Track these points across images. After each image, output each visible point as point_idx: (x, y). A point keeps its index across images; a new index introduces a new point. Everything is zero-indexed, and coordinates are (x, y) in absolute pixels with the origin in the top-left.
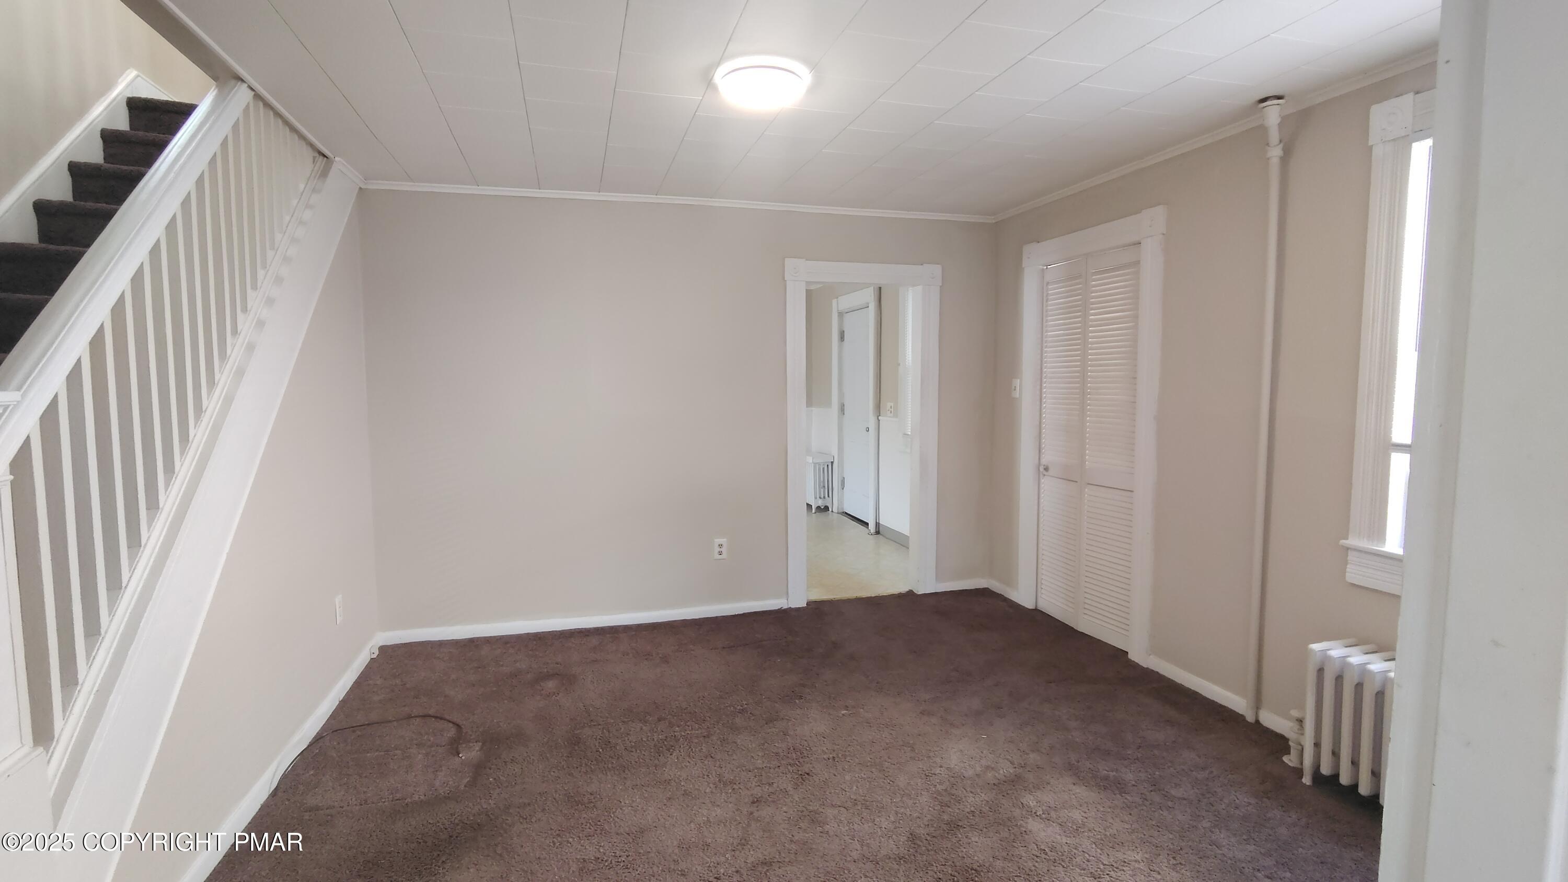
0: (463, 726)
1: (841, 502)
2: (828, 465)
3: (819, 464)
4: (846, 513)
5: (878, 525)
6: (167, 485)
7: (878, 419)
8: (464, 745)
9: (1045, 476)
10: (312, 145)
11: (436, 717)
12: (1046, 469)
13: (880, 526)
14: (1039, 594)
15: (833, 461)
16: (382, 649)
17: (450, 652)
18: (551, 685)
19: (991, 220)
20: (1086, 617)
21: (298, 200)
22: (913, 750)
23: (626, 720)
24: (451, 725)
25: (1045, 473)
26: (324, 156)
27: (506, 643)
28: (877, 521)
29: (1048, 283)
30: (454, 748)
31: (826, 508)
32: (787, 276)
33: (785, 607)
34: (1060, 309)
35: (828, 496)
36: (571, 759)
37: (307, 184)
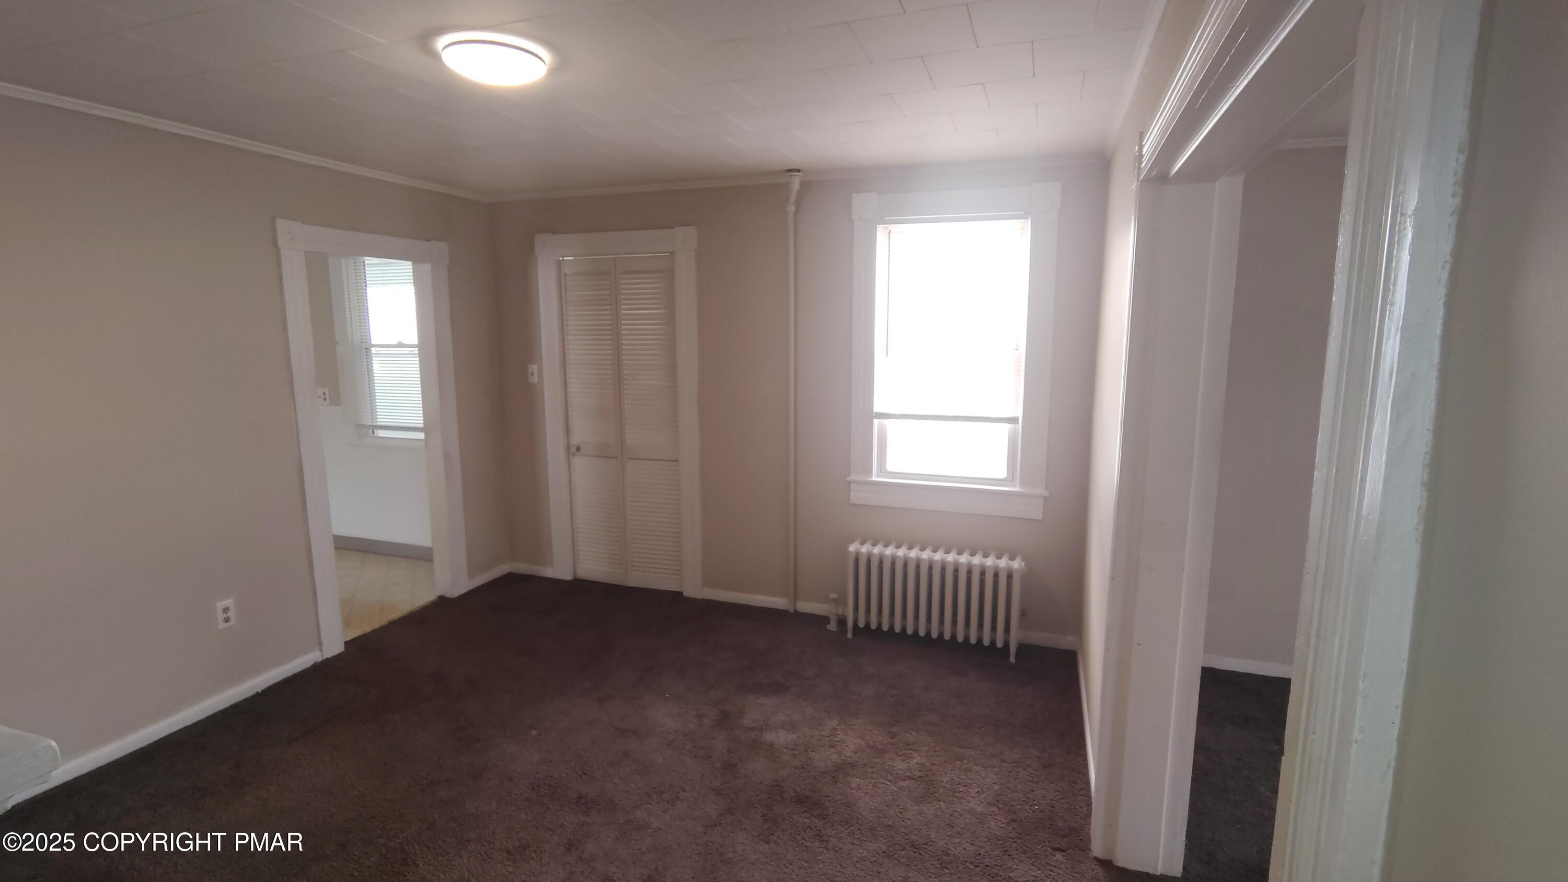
9: (575, 456)
12: (578, 449)
14: (578, 564)
20: (635, 573)
25: (577, 453)
29: (566, 274)
32: (281, 244)
33: (320, 659)
34: (581, 300)
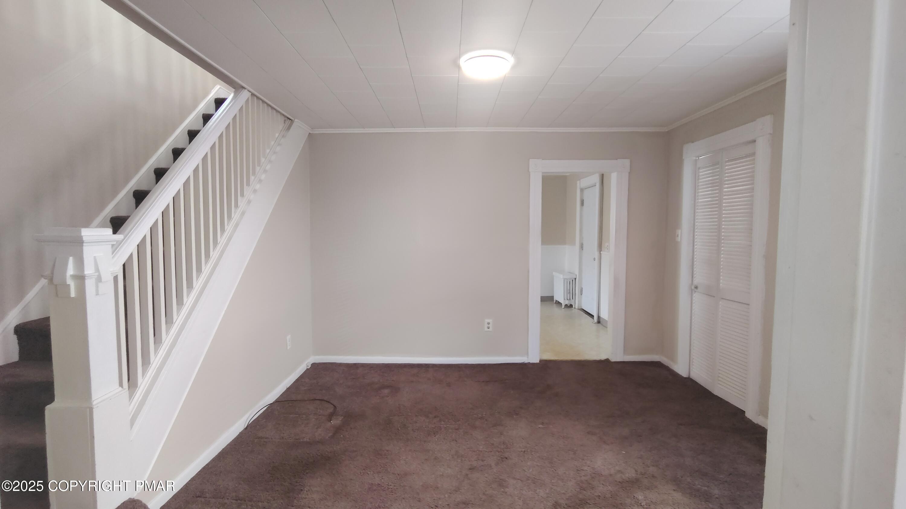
0: (337, 408)
1: (580, 302)
2: (573, 280)
3: (567, 279)
4: (583, 310)
5: (599, 317)
6: (198, 277)
7: (600, 253)
8: (335, 417)
9: (696, 293)
10: (283, 115)
11: (326, 401)
13: (601, 318)
14: (691, 368)
15: (575, 277)
16: (313, 365)
17: (343, 369)
18: (386, 391)
19: (665, 129)
20: (719, 385)
21: (274, 142)
22: (575, 453)
23: (417, 415)
24: (332, 406)
25: (695, 290)
26: (290, 119)
27: (372, 367)
28: (599, 315)
29: (699, 168)
30: (330, 417)
31: (571, 306)
32: (531, 170)
33: (526, 362)
34: (706, 185)
35: (573, 298)
36: (383, 431)
37: (280, 133)
